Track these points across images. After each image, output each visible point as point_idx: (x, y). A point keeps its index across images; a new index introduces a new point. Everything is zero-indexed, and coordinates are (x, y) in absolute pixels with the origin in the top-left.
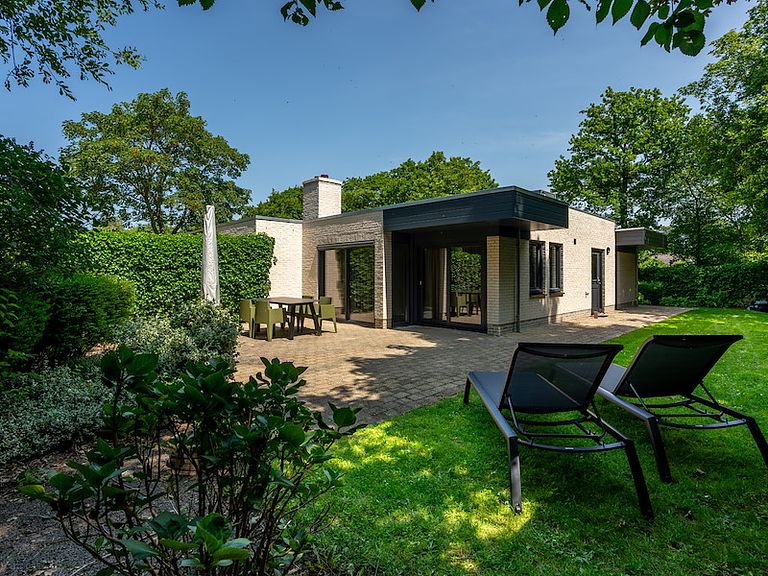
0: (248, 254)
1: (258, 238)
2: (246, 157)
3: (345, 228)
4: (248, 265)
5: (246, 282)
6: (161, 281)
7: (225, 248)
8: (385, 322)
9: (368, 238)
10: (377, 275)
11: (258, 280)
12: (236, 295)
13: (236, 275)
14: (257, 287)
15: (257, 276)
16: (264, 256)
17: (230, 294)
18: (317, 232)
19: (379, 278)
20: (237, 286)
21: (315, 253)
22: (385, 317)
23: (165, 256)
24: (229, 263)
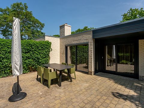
0: (42, 47)
1: (46, 42)
2: (44, 24)
3: (76, 38)
4: (42, 51)
5: (42, 57)
6: (6, 57)
7: (33, 45)
8: (93, 72)
9: (85, 41)
10: (89, 55)
11: (46, 56)
12: (38, 62)
13: (38, 55)
14: (45, 59)
15: (45, 55)
16: (48, 48)
17: (36, 61)
18: (65, 41)
19: (90, 56)
20: (38, 59)
21: (64, 47)
22: (93, 71)
23: (8, 47)
24: (35, 50)
